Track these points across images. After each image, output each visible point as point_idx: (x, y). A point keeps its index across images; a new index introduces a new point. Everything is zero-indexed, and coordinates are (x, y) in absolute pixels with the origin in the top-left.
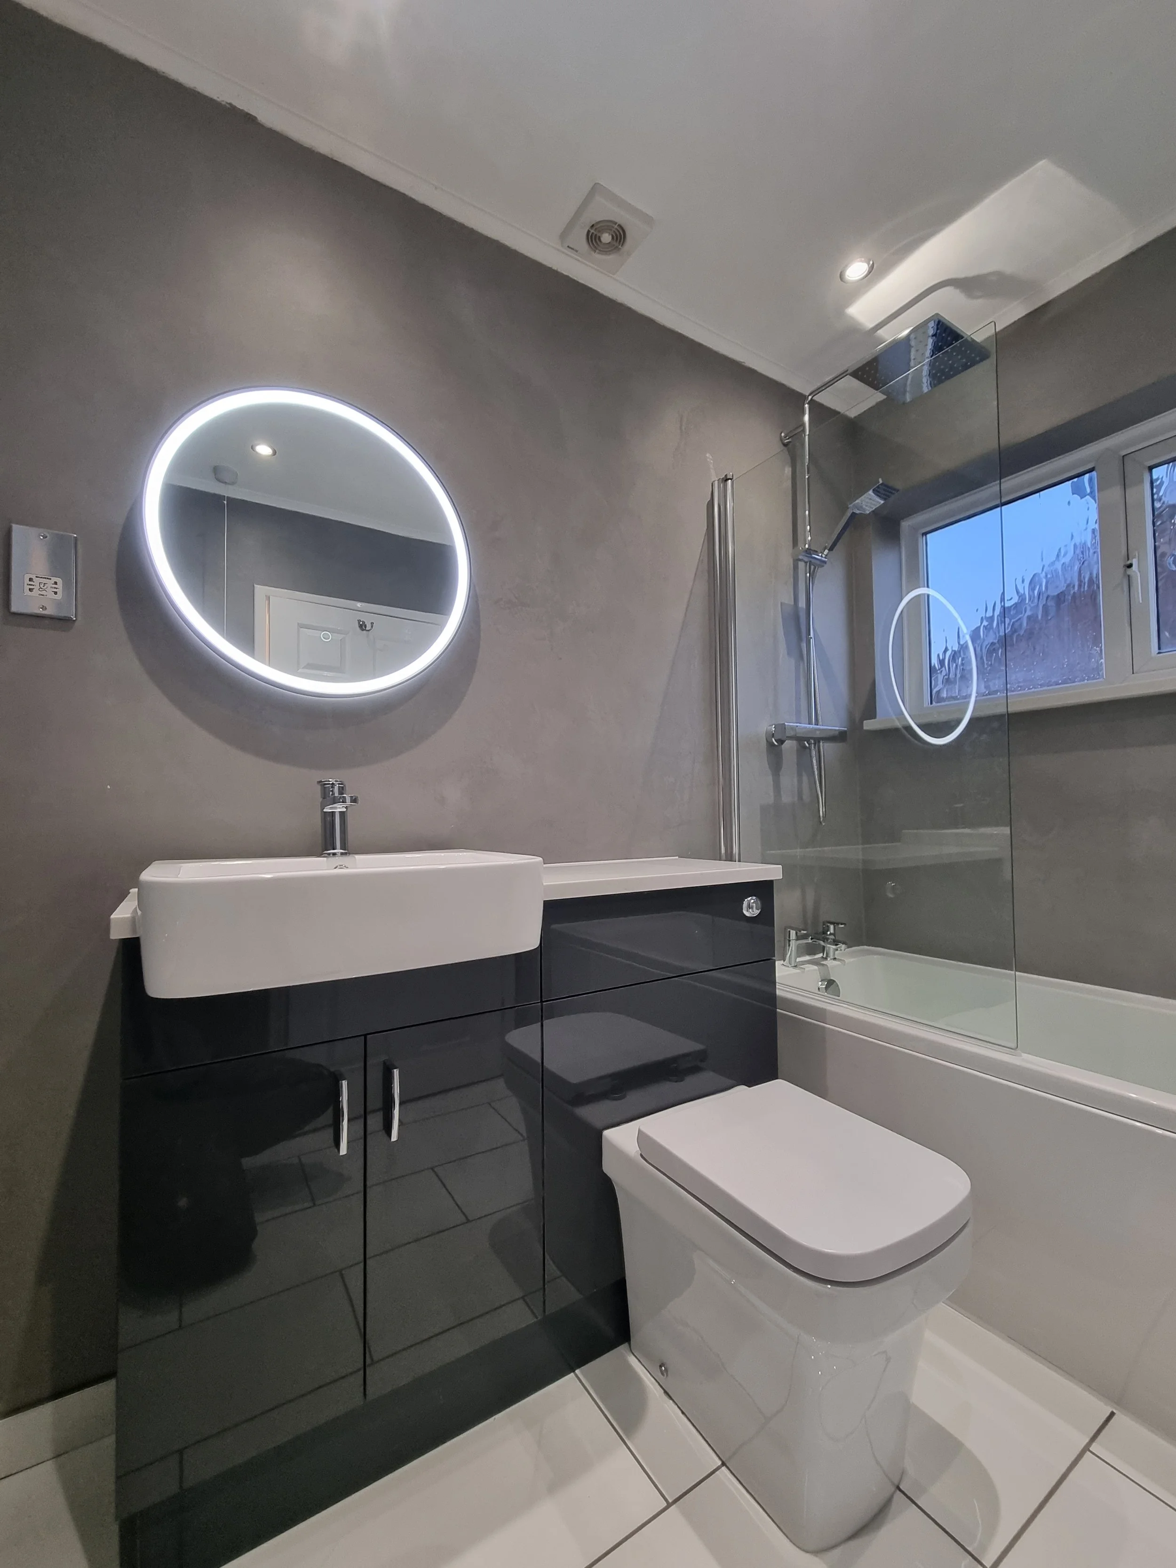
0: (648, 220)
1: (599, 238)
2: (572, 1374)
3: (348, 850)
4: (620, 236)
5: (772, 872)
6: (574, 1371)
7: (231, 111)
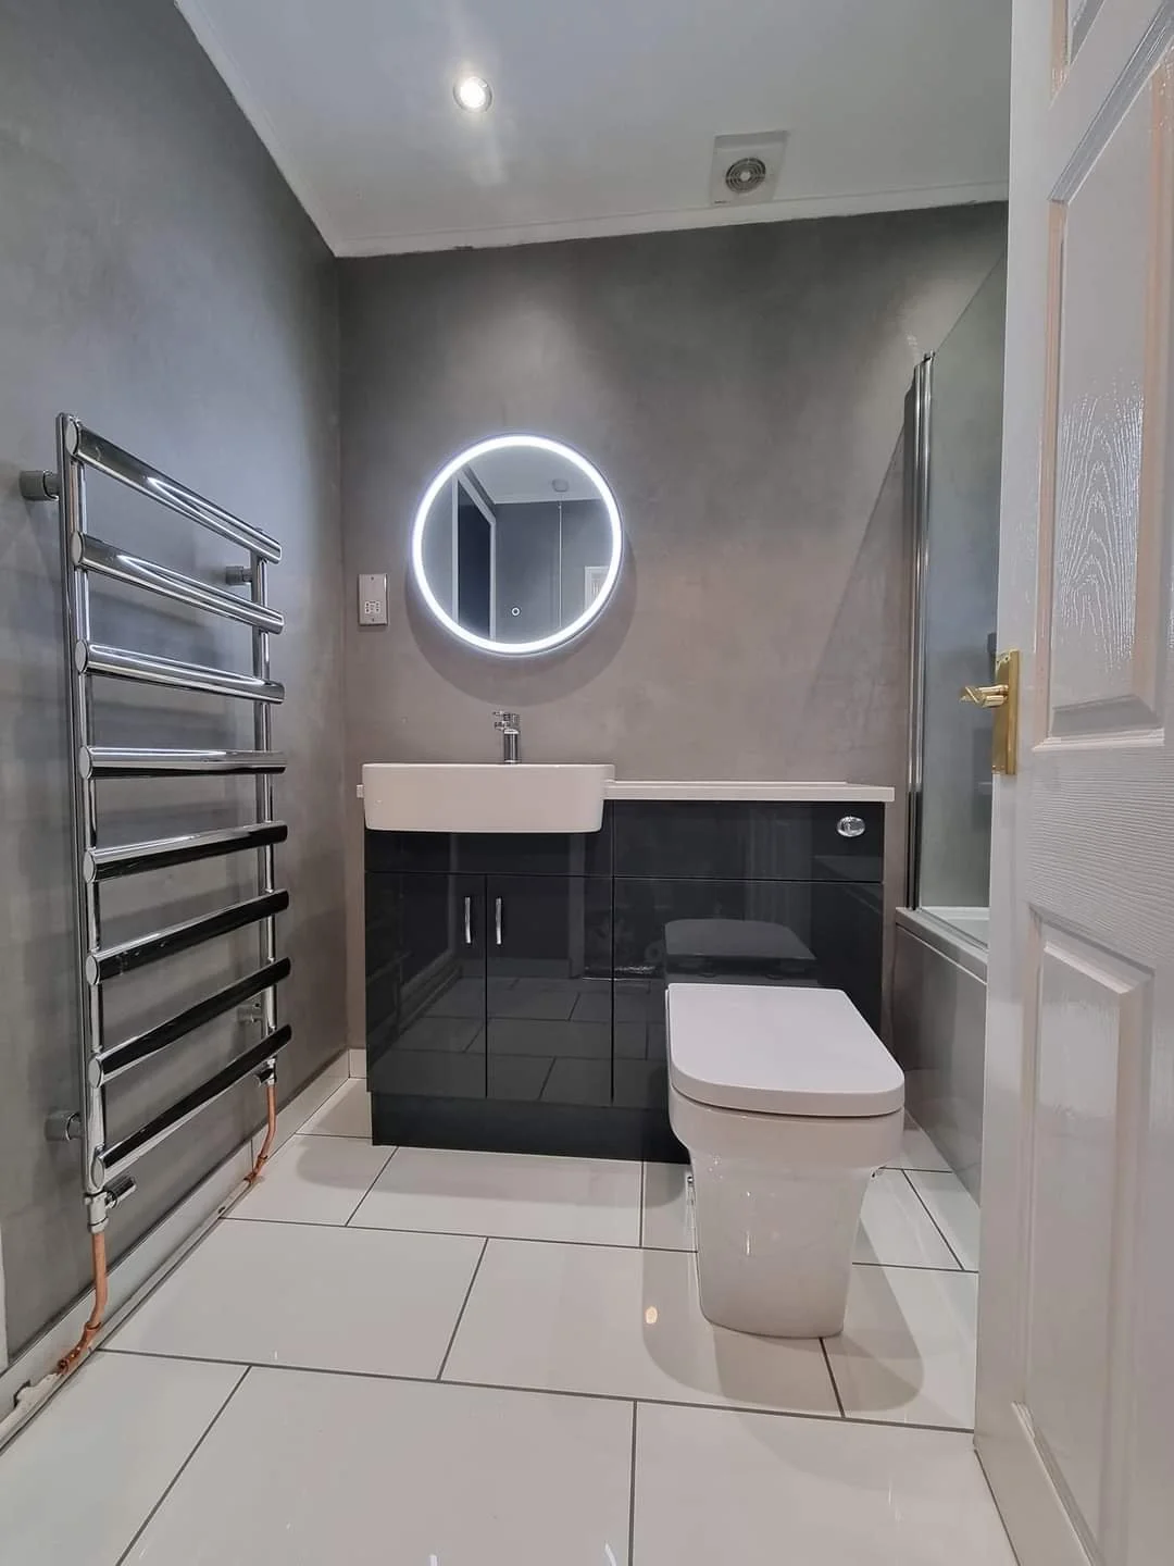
0: (781, 136)
1: (740, 180)
2: (640, 1163)
3: (519, 760)
4: (758, 169)
5: (884, 794)
6: (643, 1161)
7: (459, 250)
